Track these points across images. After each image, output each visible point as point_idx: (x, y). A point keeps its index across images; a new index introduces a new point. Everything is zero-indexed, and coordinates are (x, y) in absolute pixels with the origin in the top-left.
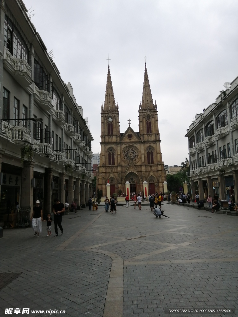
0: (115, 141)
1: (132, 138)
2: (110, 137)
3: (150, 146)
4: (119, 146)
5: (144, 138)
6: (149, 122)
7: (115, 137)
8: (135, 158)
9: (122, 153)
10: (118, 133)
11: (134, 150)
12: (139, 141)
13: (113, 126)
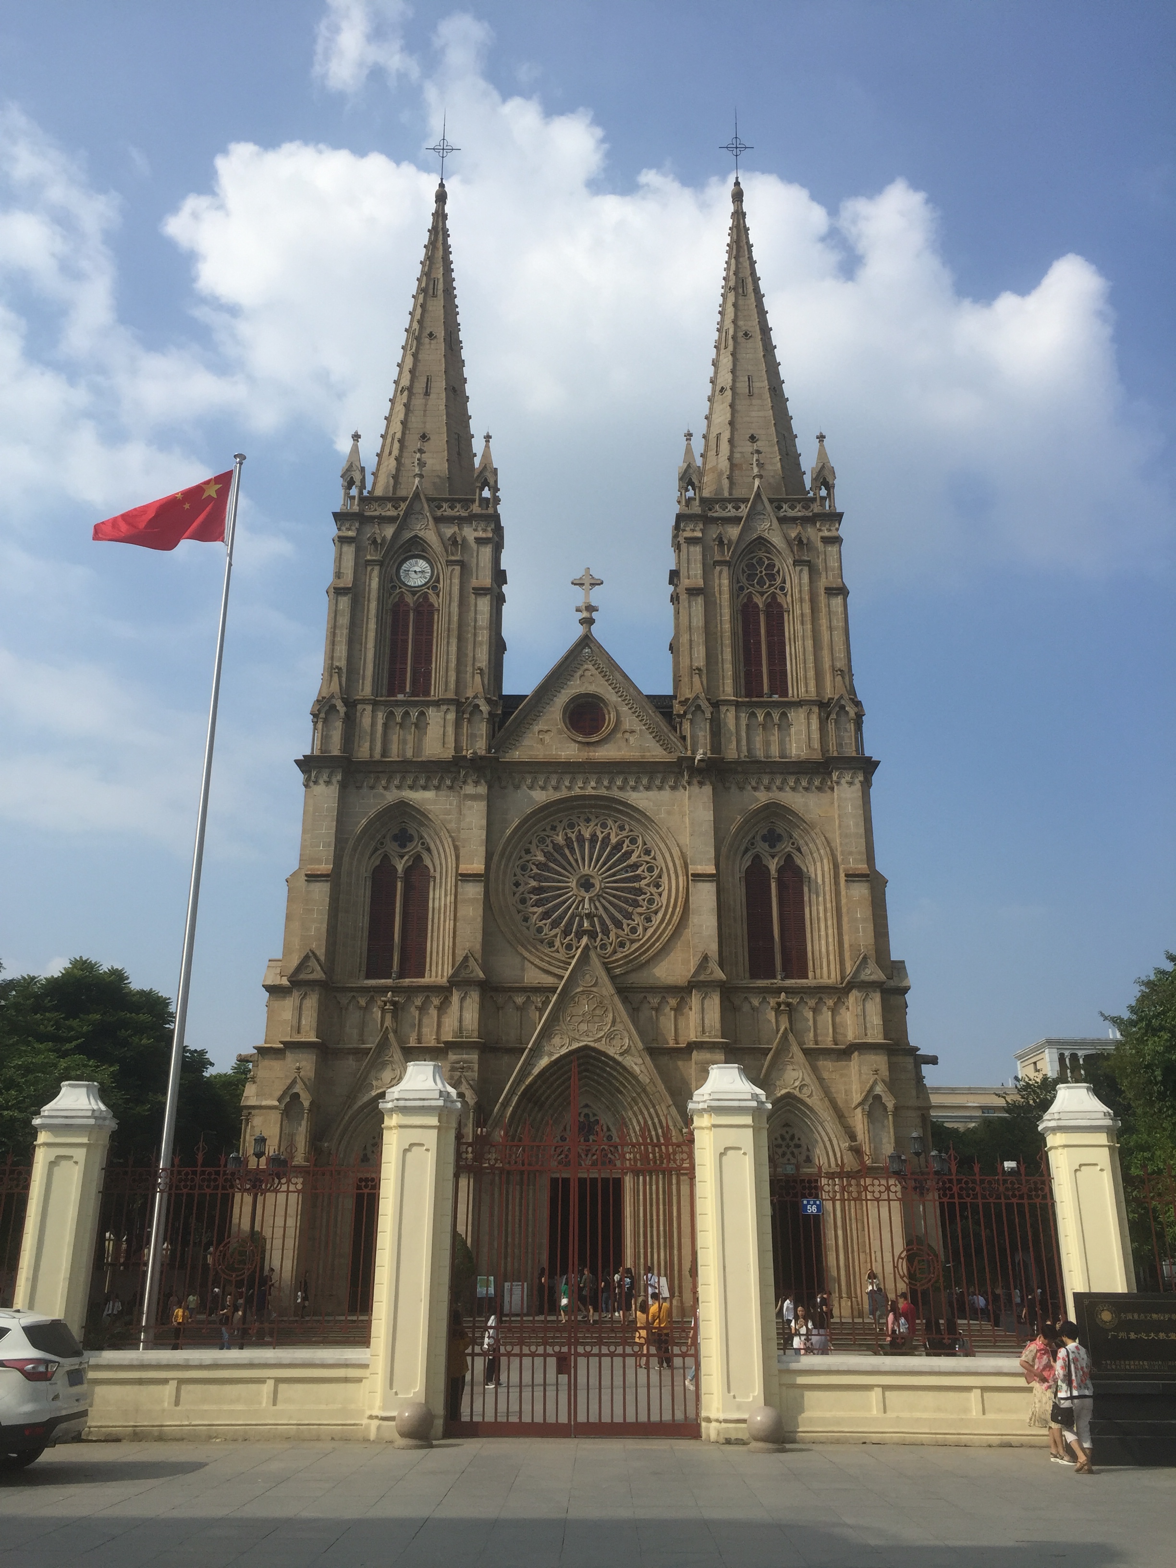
0: (449, 753)
1: (605, 731)
2: (399, 712)
3: (772, 811)
4: (474, 797)
5: (716, 735)
6: (761, 601)
7: (451, 716)
8: (629, 916)
9: (506, 865)
10: (475, 687)
11: (620, 844)
12: (671, 758)
13: (440, 624)
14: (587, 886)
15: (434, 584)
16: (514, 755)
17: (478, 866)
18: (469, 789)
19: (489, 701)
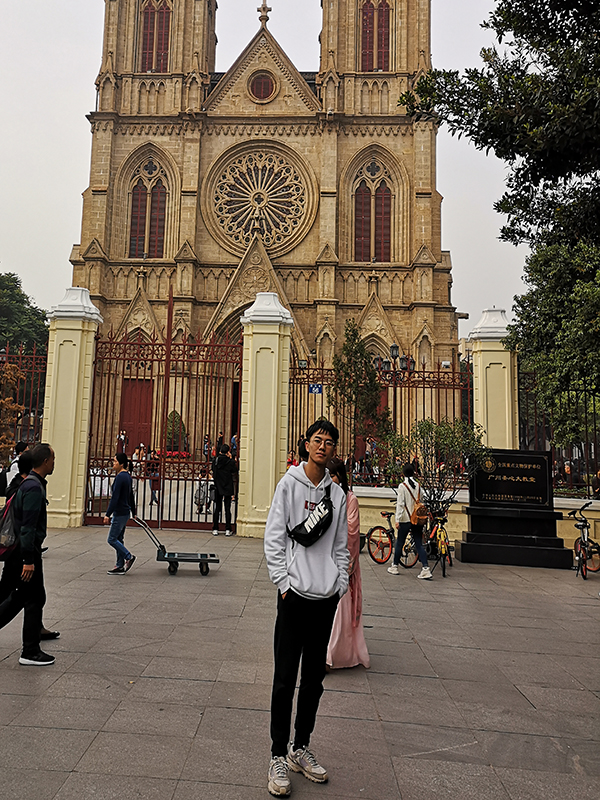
0: (177, 111)
1: (273, 94)
2: (148, 83)
3: (374, 150)
4: (192, 141)
5: (341, 97)
7: (179, 86)
8: (283, 220)
9: (211, 186)
10: (194, 65)
11: (280, 172)
12: (313, 114)
13: (173, 23)
14: (259, 200)
16: (217, 112)
17: (194, 186)
18: (189, 135)
19: (202, 75)
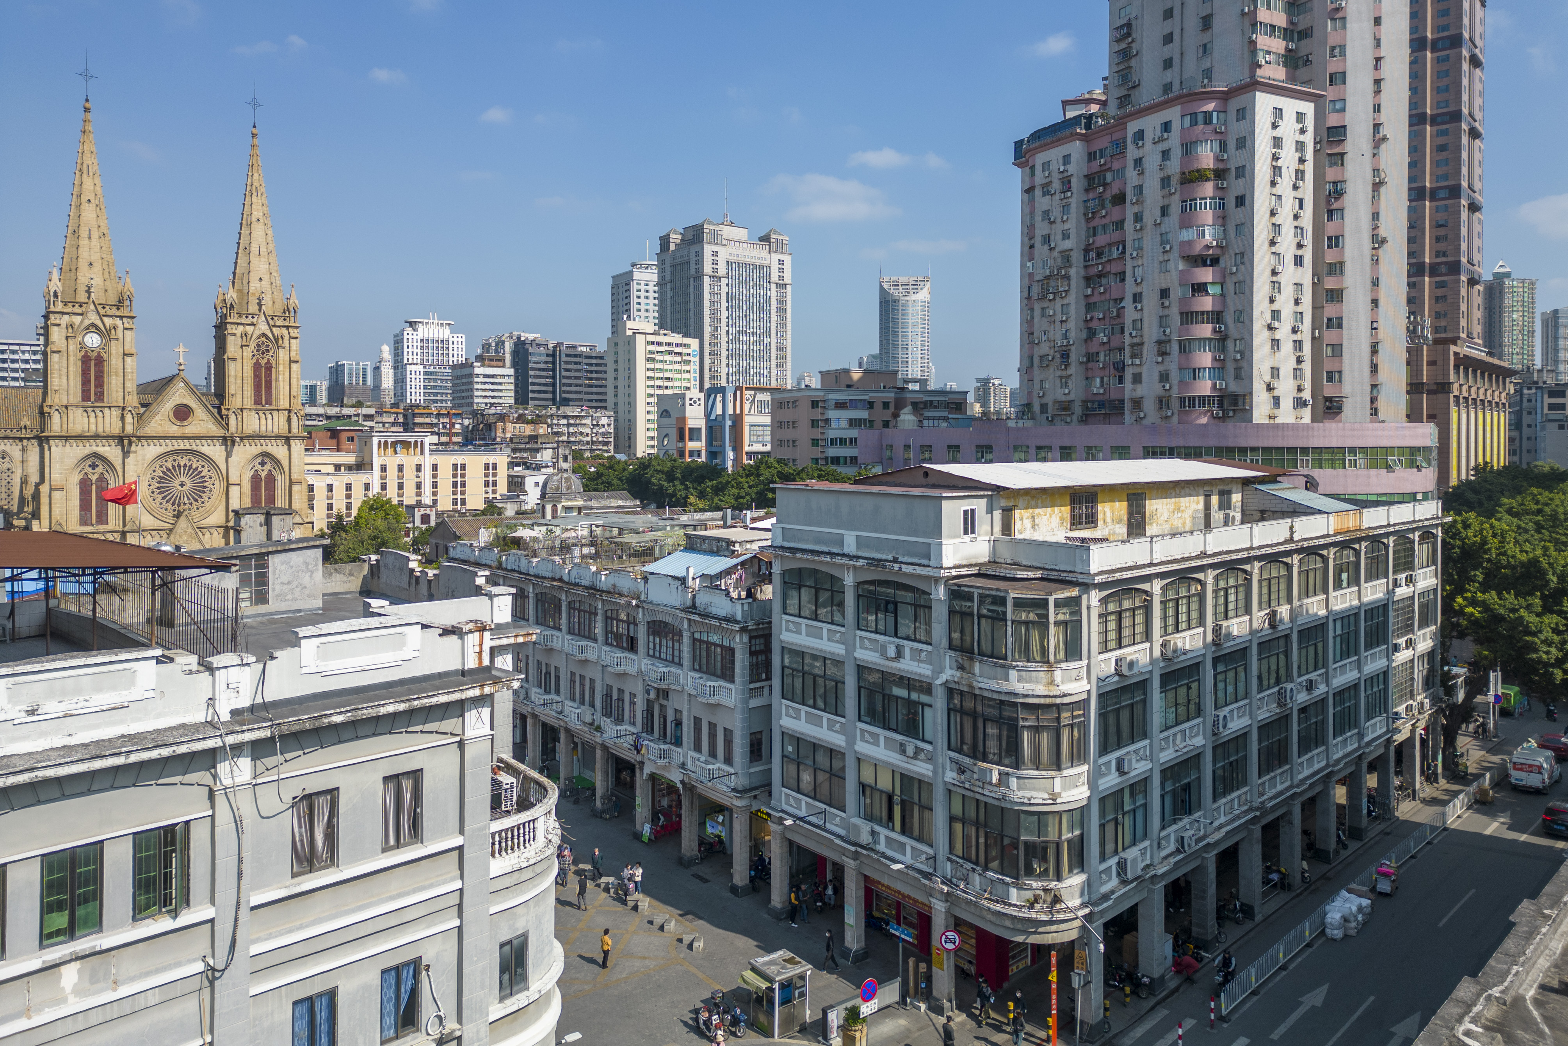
0: (116, 431)
1: (191, 420)
2: (90, 411)
3: (264, 453)
5: (241, 422)
6: (263, 362)
7: (116, 413)
8: (201, 497)
10: (128, 400)
11: (197, 468)
12: (221, 433)
13: (107, 368)
14: (182, 485)
15: (104, 347)
16: (148, 430)
18: (128, 448)
19: (135, 408)
